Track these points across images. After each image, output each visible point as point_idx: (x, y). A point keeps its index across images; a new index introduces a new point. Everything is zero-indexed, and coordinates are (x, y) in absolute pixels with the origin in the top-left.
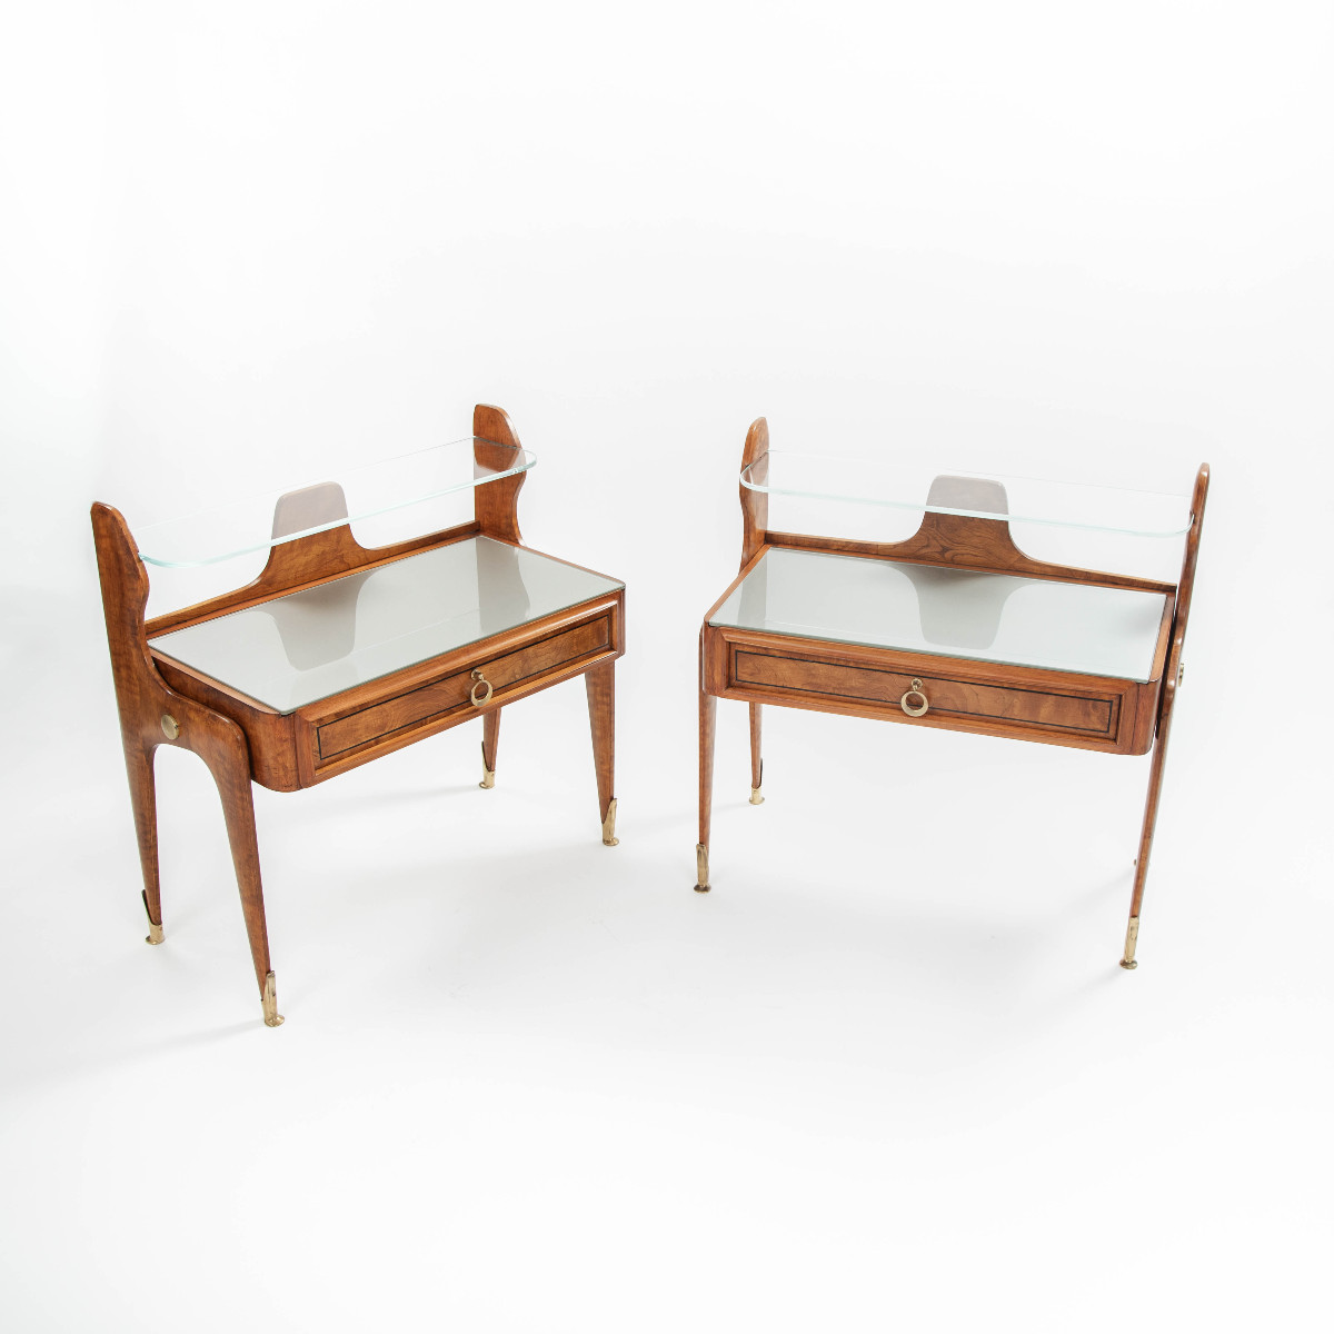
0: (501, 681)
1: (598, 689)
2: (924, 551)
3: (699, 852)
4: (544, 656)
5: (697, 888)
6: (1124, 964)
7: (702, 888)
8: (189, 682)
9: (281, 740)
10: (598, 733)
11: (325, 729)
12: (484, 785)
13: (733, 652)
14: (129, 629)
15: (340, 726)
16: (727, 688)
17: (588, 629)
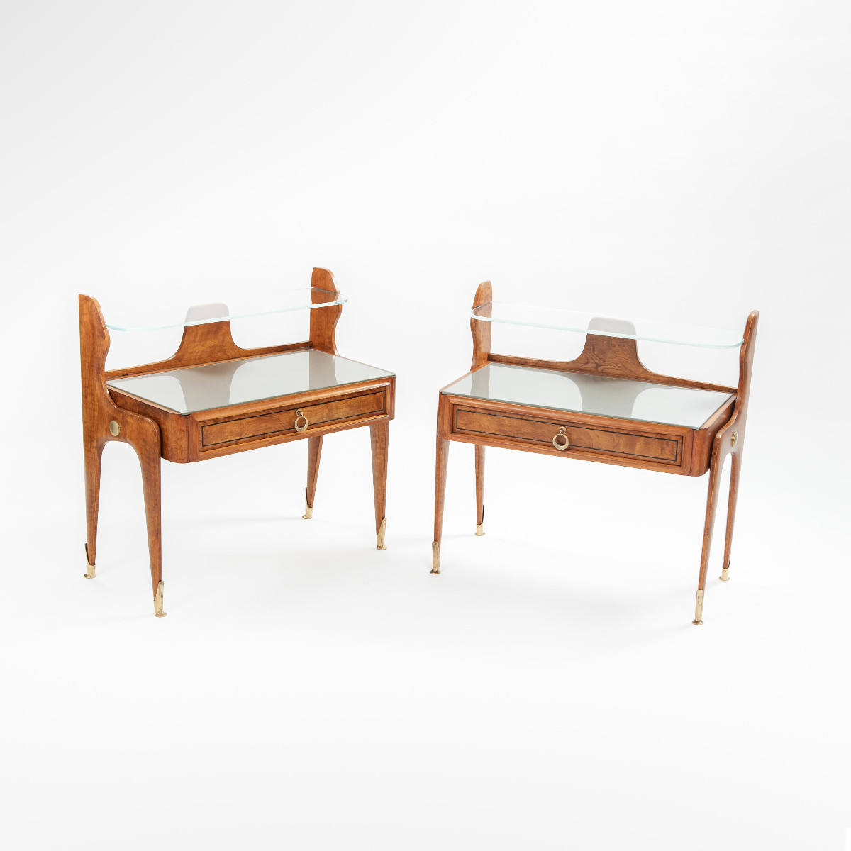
0: (314, 420)
1: (378, 445)
2: (585, 366)
3: (434, 547)
4: (341, 410)
5: (432, 572)
6: (696, 622)
7: (434, 572)
8: (128, 401)
9: (180, 430)
10: (377, 474)
11: (207, 428)
12: (305, 517)
13: (455, 410)
14: (95, 370)
15: (215, 428)
16: (451, 433)
17: (371, 398)
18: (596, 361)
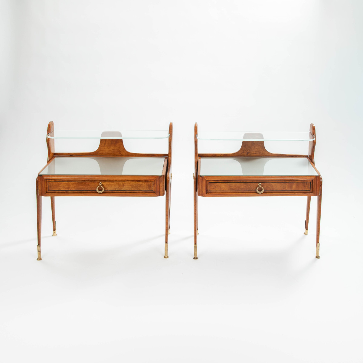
2: (242, 154)
5: (194, 258)
6: (317, 257)
13: (208, 183)
16: (207, 194)
18: (247, 151)
